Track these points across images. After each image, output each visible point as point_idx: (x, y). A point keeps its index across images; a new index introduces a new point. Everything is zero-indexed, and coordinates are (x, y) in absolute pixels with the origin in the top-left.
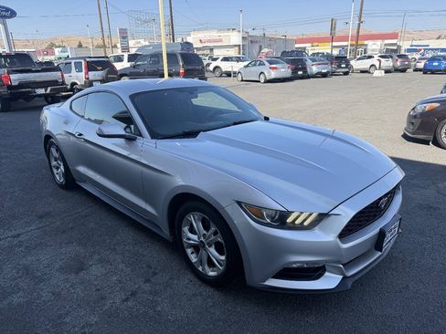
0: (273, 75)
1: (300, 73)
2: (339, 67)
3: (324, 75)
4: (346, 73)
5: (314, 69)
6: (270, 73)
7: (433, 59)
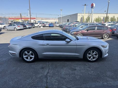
0: (19, 28)
1: (25, 27)
2: (32, 26)
3: (30, 28)
4: (34, 27)
5: (28, 27)
6: (18, 28)
7: (50, 24)
